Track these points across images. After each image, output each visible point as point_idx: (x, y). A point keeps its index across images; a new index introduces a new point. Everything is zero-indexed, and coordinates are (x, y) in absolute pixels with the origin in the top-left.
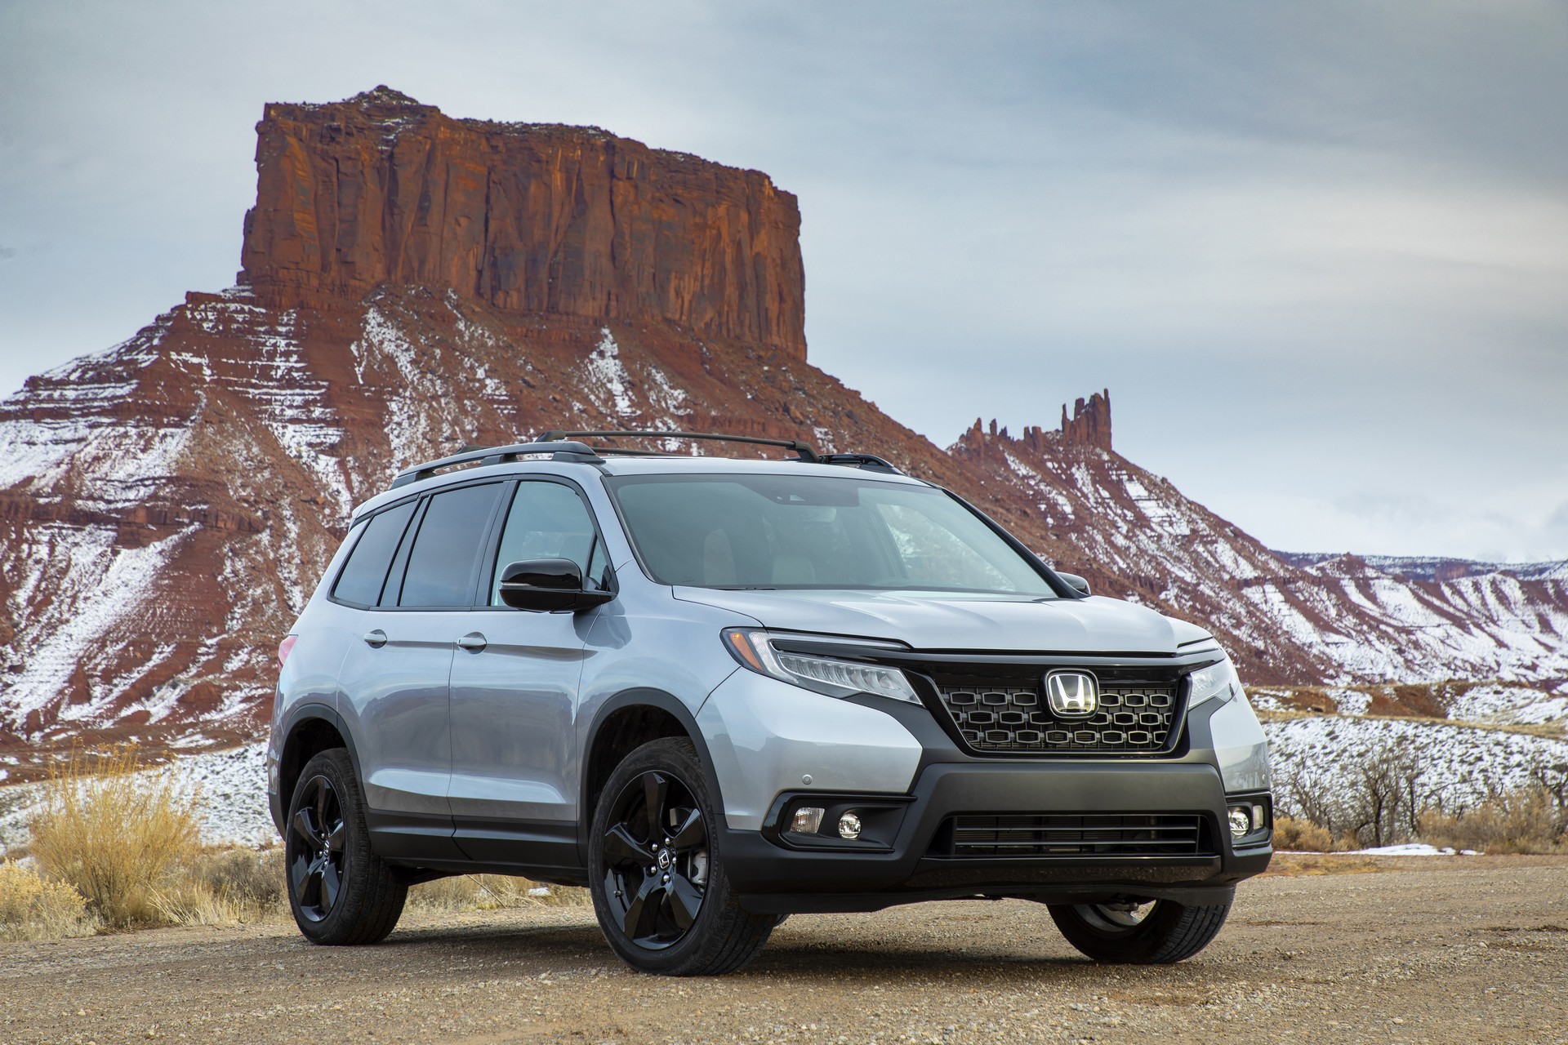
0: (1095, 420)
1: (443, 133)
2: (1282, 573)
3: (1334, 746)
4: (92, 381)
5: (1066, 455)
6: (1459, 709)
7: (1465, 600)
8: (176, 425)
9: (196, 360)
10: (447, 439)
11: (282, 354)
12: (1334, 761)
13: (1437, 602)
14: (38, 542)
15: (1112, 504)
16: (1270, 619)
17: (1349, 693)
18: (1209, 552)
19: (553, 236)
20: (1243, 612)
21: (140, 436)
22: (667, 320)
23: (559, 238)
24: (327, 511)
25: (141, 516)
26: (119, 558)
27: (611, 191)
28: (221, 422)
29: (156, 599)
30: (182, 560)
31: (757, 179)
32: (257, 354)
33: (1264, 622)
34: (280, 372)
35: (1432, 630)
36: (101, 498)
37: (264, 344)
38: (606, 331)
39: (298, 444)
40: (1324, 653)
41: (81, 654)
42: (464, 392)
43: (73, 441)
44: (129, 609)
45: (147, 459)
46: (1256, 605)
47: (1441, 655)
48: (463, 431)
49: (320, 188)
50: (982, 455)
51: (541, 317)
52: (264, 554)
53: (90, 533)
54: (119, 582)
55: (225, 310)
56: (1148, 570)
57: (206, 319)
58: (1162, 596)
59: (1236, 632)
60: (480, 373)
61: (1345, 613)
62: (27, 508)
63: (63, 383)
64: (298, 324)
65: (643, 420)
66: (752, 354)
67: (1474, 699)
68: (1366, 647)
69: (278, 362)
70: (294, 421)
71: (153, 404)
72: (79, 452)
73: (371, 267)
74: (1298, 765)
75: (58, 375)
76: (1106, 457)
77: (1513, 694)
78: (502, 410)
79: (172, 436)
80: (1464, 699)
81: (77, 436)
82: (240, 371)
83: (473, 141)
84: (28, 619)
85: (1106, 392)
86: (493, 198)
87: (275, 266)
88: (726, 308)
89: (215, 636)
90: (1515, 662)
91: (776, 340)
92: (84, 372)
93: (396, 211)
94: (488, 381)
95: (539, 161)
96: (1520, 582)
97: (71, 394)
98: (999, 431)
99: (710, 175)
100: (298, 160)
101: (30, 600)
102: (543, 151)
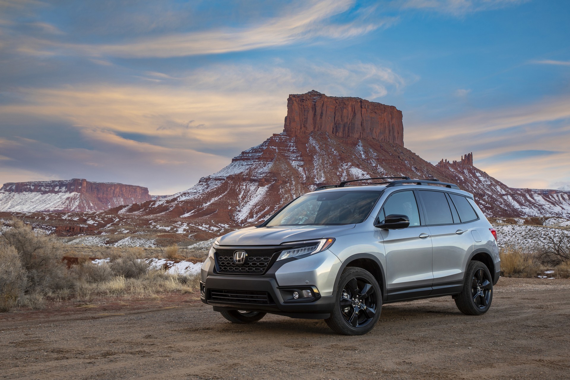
0: (469, 159)
1: (326, 100)
2: (512, 193)
3: (514, 231)
4: (254, 152)
5: (462, 167)
6: (546, 223)
7: (555, 199)
8: (271, 161)
9: (275, 148)
10: (326, 164)
11: (292, 146)
12: (514, 235)
13: (548, 199)
14: (244, 185)
15: (473, 178)
16: (509, 203)
17: (520, 219)
18: (495, 188)
19: (349, 121)
20: (503, 201)
21: (263, 163)
22: (373, 138)
23: (350, 121)
24: (301, 179)
25: (263, 180)
26: (259, 189)
27: (361, 111)
28: (280, 160)
29: (266, 197)
30: (271, 189)
31: (393, 108)
32: (287, 146)
33: (507, 203)
34: (291, 150)
35: (547, 205)
36: (256, 176)
37: (288, 144)
38: (360, 141)
39: (295, 165)
40: (521, 210)
41: (251, 208)
42: (330, 154)
43: (250, 165)
44: (261, 199)
45: (265, 168)
46: (506, 200)
47: (549, 211)
48: (329, 162)
49: (300, 111)
50: (443, 167)
51: (346, 138)
52: (288, 188)
53: (254, 184)
54: (259, 194)
55: (281, 137)
56: (481, 192)
57: (277, 139)
58: (484, 198)
59: (501, 206)
60: (333, 150)
61: (526, 202)
62: (241, 178)
63: (249, 153)
64: (295, 140)
65: (367, 160)
66: (391, 145)
67: (549, 221)
68: (531, 210)
69: (291, 148)
70: (294, 160)
71: (266, 157)
72: (252, 167)
73: (310, 128)
74: (505, 236)
75: (248, 151)
76: (471, 167)
77: (559, 220)
78: (337, 158)
79: (270, 163)
80: (547, 221)
81: (251, 163)
82: (283, 150)
83: (332, 101)
84: (241, 201)
85: (472, 153)
86: (336, 113)
87: (291, 128)
88: (386, 136)
89: (278, 205)
90: (566, 213)
91: (397, 142)
92: (253, 151)
93: (316, 116)
94: (335, 152)
95: (346, 105)
96: (568, 195)
97: (250, 155)
98: (447, 162)
99: (383, 107)
100: (296, 106)
101: (242, 197)
102: (347, 103)
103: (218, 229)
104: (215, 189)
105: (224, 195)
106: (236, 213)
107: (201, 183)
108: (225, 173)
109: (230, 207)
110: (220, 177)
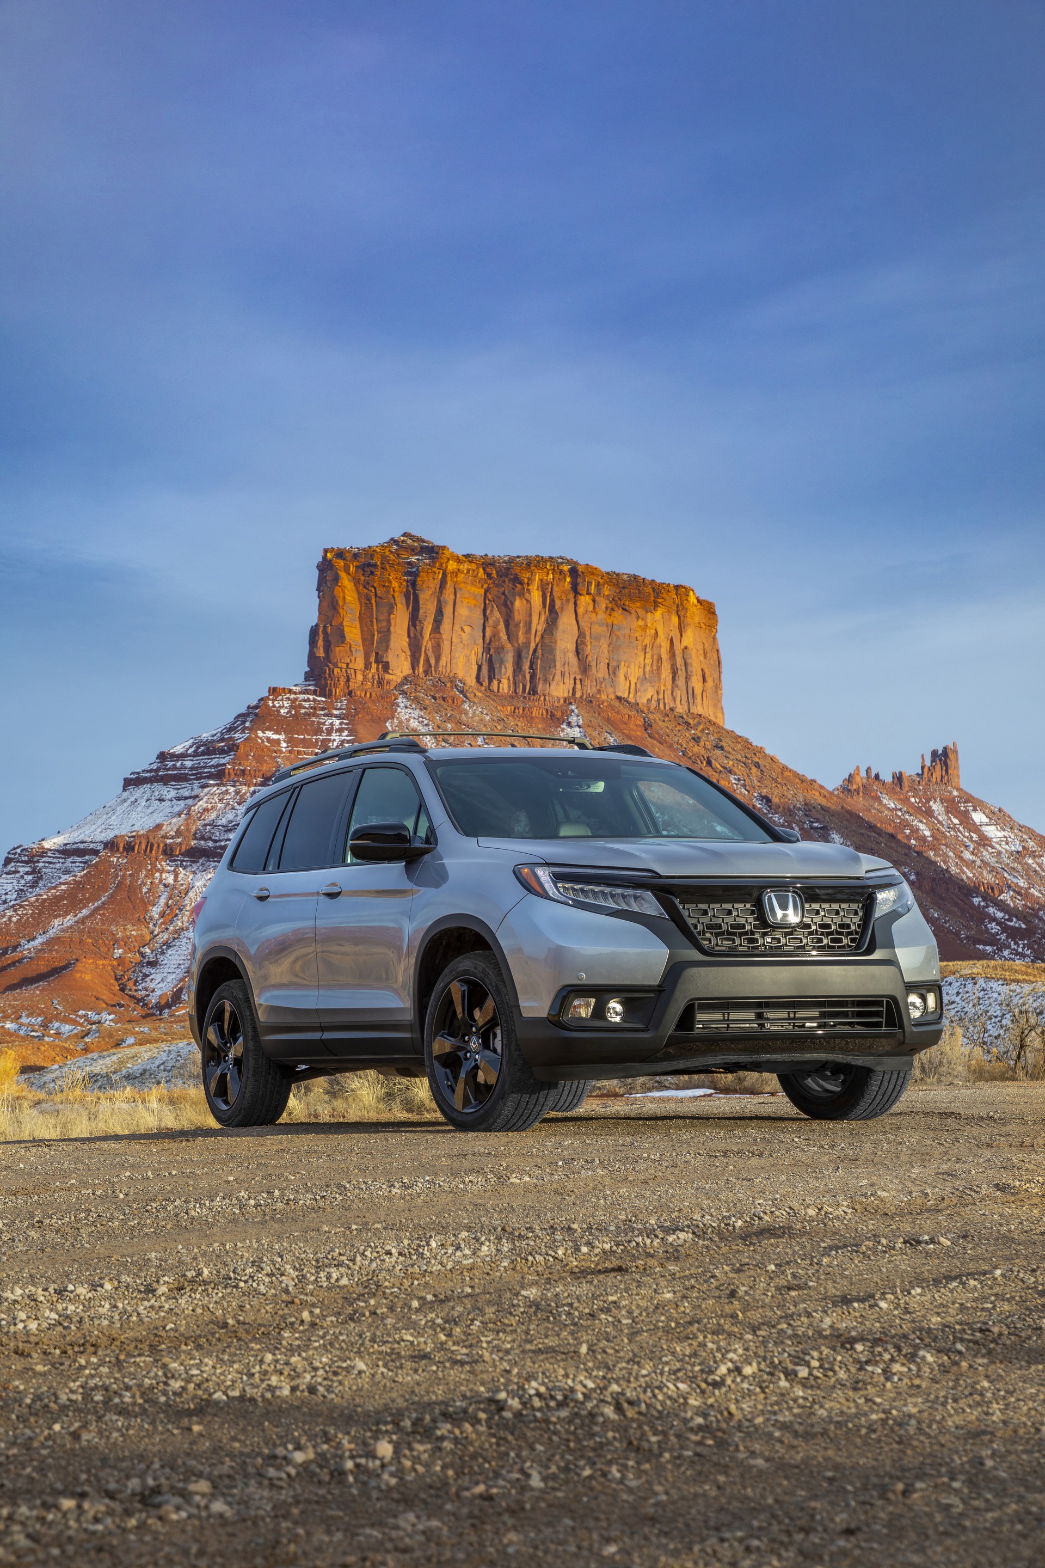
0: (946, 765)
1: (452, 565)
4: (203, 754)
5: (925, 792)
9: (276, 737)
11: (337, 730)
14: (166, 871)
15: (961, 829)
19: (533, 638)
21: (237, 793)
22: (619, 698)
23: (538, 639)
27: (575, 604)
31: (684, 591)
32: (318, 731)
34: (335, 744)
36: (210, 839)
37: (324, 724)
38: (573, 707)
43: (190, 797)
49: (364, 608)
50: (861, 794)
51: (524, 698)
53: (202, 864)
55: (296, 699)
56: (988, 878)
57: (283, 707)
58: (1001, 897)
62: (158, 846)
63: (183, 756)
64: (348, 709)
66: (682, 721)
69: (334, 736)
71: (245, 769)
72: (194, 805)
73: (400, 666)
75: (179, 749)
76: (955, 793)
81: (194, 794)
82: (307, 743)
83: (473, 571)
84: (160, 927)
85: (955, 744)
86: (488, 612)
87: (331, 666)
88: (663, 688)
91: (700, 710)
92: (198, 748)
93: (418, 623)
95: (522, 584)
97: (188, 764)
98: (873, 775)
99: (649, 590)
100: (348, 591)
101: (162, 915)
102: (525, 576)
103: (76, 1031)
104: (63, 887)
105: (98, 908)
106: (141, 971)
107: (10, 867)
108: (99, 830)
109: (120, 951)
110: (82, 842)
